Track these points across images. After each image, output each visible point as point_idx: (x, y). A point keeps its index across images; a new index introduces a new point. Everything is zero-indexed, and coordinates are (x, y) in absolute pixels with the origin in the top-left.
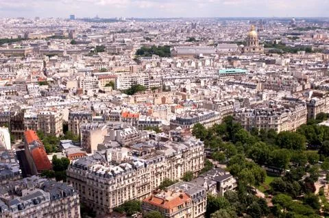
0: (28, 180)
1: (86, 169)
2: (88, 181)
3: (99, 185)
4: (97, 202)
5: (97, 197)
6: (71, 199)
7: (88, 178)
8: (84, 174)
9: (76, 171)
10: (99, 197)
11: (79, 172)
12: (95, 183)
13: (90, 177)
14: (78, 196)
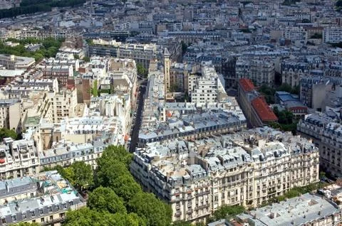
0: (261, 130)
1: (322, 125)
2: (323, 138)
3: (337, 145)
4: (333, 163)
5: (333, 157)
6: (311, 156)
7: (323, 135)
8: (319, 131)
9: (308, 126)
10: (336, 158)
11: (312, 128)
12: (332, 142)
13: (326, 134)
14: (318, 154)
